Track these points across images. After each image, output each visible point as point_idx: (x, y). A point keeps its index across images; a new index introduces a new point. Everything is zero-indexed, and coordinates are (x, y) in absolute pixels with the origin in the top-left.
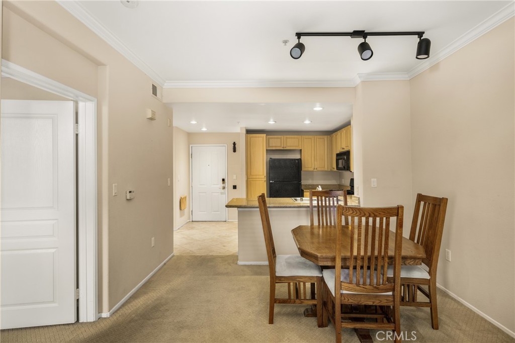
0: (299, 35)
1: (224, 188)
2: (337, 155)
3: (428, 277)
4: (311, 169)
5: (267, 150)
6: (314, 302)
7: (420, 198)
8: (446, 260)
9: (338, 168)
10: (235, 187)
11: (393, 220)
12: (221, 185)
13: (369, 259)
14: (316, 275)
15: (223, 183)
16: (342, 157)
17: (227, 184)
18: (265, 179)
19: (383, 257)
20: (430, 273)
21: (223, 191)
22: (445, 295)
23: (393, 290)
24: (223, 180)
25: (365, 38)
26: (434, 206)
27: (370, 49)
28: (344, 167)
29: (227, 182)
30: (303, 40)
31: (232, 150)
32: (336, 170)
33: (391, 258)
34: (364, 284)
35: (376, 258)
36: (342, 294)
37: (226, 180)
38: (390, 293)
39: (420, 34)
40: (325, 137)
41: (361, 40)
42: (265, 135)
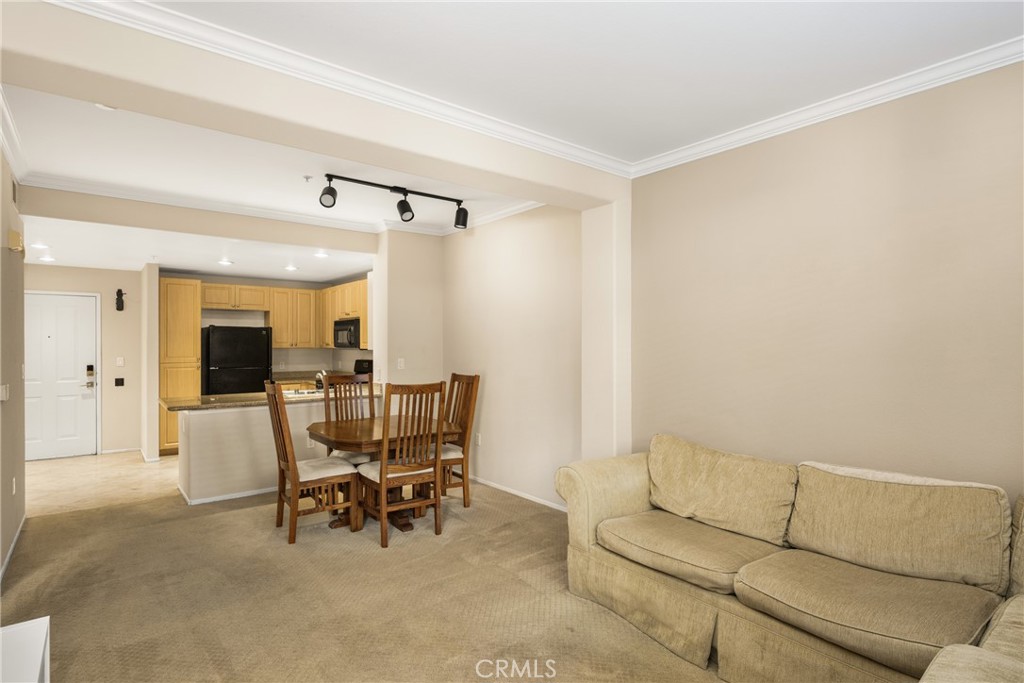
0: (330, 177)
1: (91, 385)
2: (337, 323)
3: (462, 456)
4: (285, 346)
5: (203, 309)
6: (348, 504)
7: (455, 377)
8: (476, 445)
9: (337, 344)
10: (119, 382)
11: (437, 395)
12: (84, 378)
13: (415, 437)
14: (350, 472)
15: (89, 375)
16: (345, 327)
17: (99, 375)
18: (200, 364)
19: (427, 436)
20: (463, 453)
21: (88, 391)
22: (475, 482)
23: (435, 466)
24: (90, 368)
25: (406, 195)
26: (468, 384)
27: (411, 211)
28: (350, 343)
29: (99, 371)
30: (335, 183)
31: (115, 306)
32: (332, 346)
33: (433, 435)
34: (409, 462)
35: (422, 436)
36: (388, 479)
37: (98, 369)
38: (431, 469)
39: (459, 202)
40: (312, 293)
41: (401, 197)
42: (199, 282)
